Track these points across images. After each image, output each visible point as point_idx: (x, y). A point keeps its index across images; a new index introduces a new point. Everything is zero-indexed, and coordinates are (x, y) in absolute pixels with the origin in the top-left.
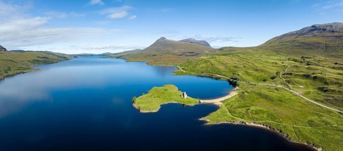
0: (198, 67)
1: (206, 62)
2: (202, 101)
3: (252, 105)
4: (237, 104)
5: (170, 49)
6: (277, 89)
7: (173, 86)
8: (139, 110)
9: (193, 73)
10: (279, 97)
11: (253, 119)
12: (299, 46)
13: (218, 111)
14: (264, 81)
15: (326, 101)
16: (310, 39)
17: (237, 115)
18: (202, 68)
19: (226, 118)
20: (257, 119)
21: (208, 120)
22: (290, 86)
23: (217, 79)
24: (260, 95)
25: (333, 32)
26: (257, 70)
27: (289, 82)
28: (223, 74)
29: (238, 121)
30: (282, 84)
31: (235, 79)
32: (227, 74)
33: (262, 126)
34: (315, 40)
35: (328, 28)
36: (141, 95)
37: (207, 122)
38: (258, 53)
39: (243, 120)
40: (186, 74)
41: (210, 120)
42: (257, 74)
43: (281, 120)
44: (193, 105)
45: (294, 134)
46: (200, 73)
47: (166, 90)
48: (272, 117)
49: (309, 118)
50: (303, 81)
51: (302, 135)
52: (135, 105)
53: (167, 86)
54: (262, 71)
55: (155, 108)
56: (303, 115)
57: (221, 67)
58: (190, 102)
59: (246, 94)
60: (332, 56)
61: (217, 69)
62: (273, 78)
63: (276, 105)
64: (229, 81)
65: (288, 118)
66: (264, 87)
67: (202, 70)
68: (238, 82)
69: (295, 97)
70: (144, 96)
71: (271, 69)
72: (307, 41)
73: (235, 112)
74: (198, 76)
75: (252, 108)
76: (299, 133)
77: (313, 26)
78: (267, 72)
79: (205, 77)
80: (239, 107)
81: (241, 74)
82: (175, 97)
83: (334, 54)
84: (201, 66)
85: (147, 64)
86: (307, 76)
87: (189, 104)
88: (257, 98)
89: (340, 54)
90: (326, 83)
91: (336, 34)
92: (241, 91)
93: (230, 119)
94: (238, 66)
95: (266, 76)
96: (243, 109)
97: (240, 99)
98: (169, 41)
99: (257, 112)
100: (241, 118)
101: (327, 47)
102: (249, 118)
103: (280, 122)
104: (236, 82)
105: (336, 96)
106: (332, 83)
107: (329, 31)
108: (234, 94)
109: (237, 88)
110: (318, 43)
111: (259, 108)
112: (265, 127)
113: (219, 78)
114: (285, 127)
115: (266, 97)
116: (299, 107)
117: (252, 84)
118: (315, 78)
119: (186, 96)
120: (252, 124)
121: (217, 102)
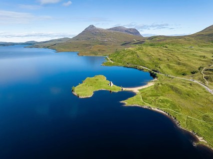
0: (125, 59)
1: (133, 53)
2: (124, 89)
3: (162, 95)
4: (150, 93)
5: (99, 38)
6: (191, 84)
7: (103, 76)
8: (78, 97)
9: (120, 64)
10: (189, 92)
11: (157, 105)
13: (135, 97)
14: (183, 75)
17: (148, 101)
18: (129, 59)
19: (139, 102)
20: (161, 107)
21: (126, 103)
22: (207, 82)
23: (140, 70)
24: (172, 87)
26: (179, 64)
27: (207, 78)
28: (146, 65)
29: (146, 106)
30: (199, 79)
31: (156, 71)
32: (150, 66)
33: (163, 112)
36: (78, 85)
37: (125, 104)
38: (190, 44)
39: (150, 106)
40: (113, 65)
41: (128, 103)
42: (178, 68)
43: (180, 110)
44: (117, 91)
45: (185, 123)
46: (125, 64)
47: (97, 80)
48: (174, 106)
49: (207, 114)
51: (191, 125)
52: (75, 93)
53: (98, 76)
54: (184, 65)
55: (90, 94)
56: (202, 110)
57: (146, 59)
58: (115, 89)
59: (160, 85)
61: (141, 60)
63: (182, 98)
64: (150, 72)
65: (187, 110)
66: (180, 81)
67: (128, 61)
68: (158, 74)
69: (205, 94)
70: (80, 85)
71: (196, 63)
73: (146, 99)
74: (124, 67)
75: (161, 98)
76: (190, 122)
78: (190, 66)
79: (130, 67)
80: (151, 96)
81: (162, 67)
82: (104, 85)
84: (128, 57)
85: (78, 54)
87: (114, 91)
88: (169, 90)
92: (157, 82)
93: (141, 104)
94: (162, 58)
95: (187, 70)
96: (154, 97)
97: (154, 90)
98: (98, 29)
99: (163, 101)
100: (150, 104)
102: (155, 105)
103: (178, 112)
104: (155, 74)
108: (151, 84)
109: (156, 79)
111: (166, 98)
112: (165, 113)
113: (143, 69)
114: (180, 116)
115: (176, 90)
116: (204, 102)
117: (170, 77)
119: (112, 85)
120: (156, 110)
121: (135, 90)
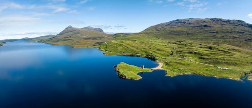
3: (179, 67)
6: (180, 60)
10: (186, 63)
12: (170, 33)
14: (168, 56)
15: (207, 63)
16: (176, 29)
21: (169, 76)
22: (185, 58)
25: (190, 24)
27: (183, 56)
30: (179, 57)
34: (180, 29)
35: (187, 22)
46: (122, 53)
50: (190, 55)
56: (202, 68)
60: (192, 39)
62: (172, 54)
64: (147, 57)
68: (156, 58)
69: (192, 63)
71: (166, 49)
72: (175, 29)
77: (177, 20)
83: (193, 37)
86: (191, 53)
89: (197, 37)
90: (202, 55)
91: (192, 25)
92: (163, 62)
95: (167, 53)
99: (184, 70)
100: (181, 72)
101: (188, 33)
104: (154, 58)
105: (210, 60)
106: (204, 55)
107: (188, 24)
108: (161, 64)
109: (158, 61)
110: (182, 31)
111: (183, 68)
113: (139, 56)
115: (181, 64)
117: (164, 58)
118: (195, 53)
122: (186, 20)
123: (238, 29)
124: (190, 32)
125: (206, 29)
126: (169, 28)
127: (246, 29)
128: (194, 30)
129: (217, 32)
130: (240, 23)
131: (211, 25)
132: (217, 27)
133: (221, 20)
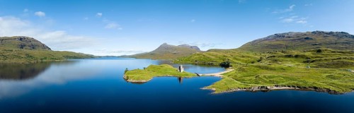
2: (201, 75)
5: (170, 51)
12: (267, 47)
13: (222, 80)
14: (252, 63)
15: (321, 66)
16: (274, 43)
17: (249, 82)
19: (236, 84)
25: (289, 37)
26: (243, 57)
27: (276, 61)
32: (218, 61)
34: (278, 42)
37: (214, 91)
41: (216, 88)
42: (245, 59)
47: (162, 67)
50: (289, 59)
54: (248, 57)
58: (187, 75)
61: (209, 58)
62: (259, 61)
64: (220, 64)
68: (231, 64)
72: (272, 43)
73: (244, 80)
77: (276, 34)
80: (245, 76)
82: (171, 71)
84: (195, 57)
91: (291, 39)
92: (236, 68)
93: (243, 86)
96: (251, 77)
97: (241, 72)
98: (170, 46)
100: (256, 83)
101: (287, 47)
104: (228, 64)
105: (326, 62)
107: (287, 37)
108: (231, 70)
109: (231, 67)
110: (281, 45)
112: (292, 88)
115: (267, 68)
118: (296, 57)
122: (285, 34)
123: (343, 40)
124: (290, 45)
125: (307, 41)
126: (267, 42)
127: (351, 39)
128: (294, 43)
129: (320, 44)
130: (344, 34)
131: (313, 37)
132: (319, 39)
133: (323, 32)
